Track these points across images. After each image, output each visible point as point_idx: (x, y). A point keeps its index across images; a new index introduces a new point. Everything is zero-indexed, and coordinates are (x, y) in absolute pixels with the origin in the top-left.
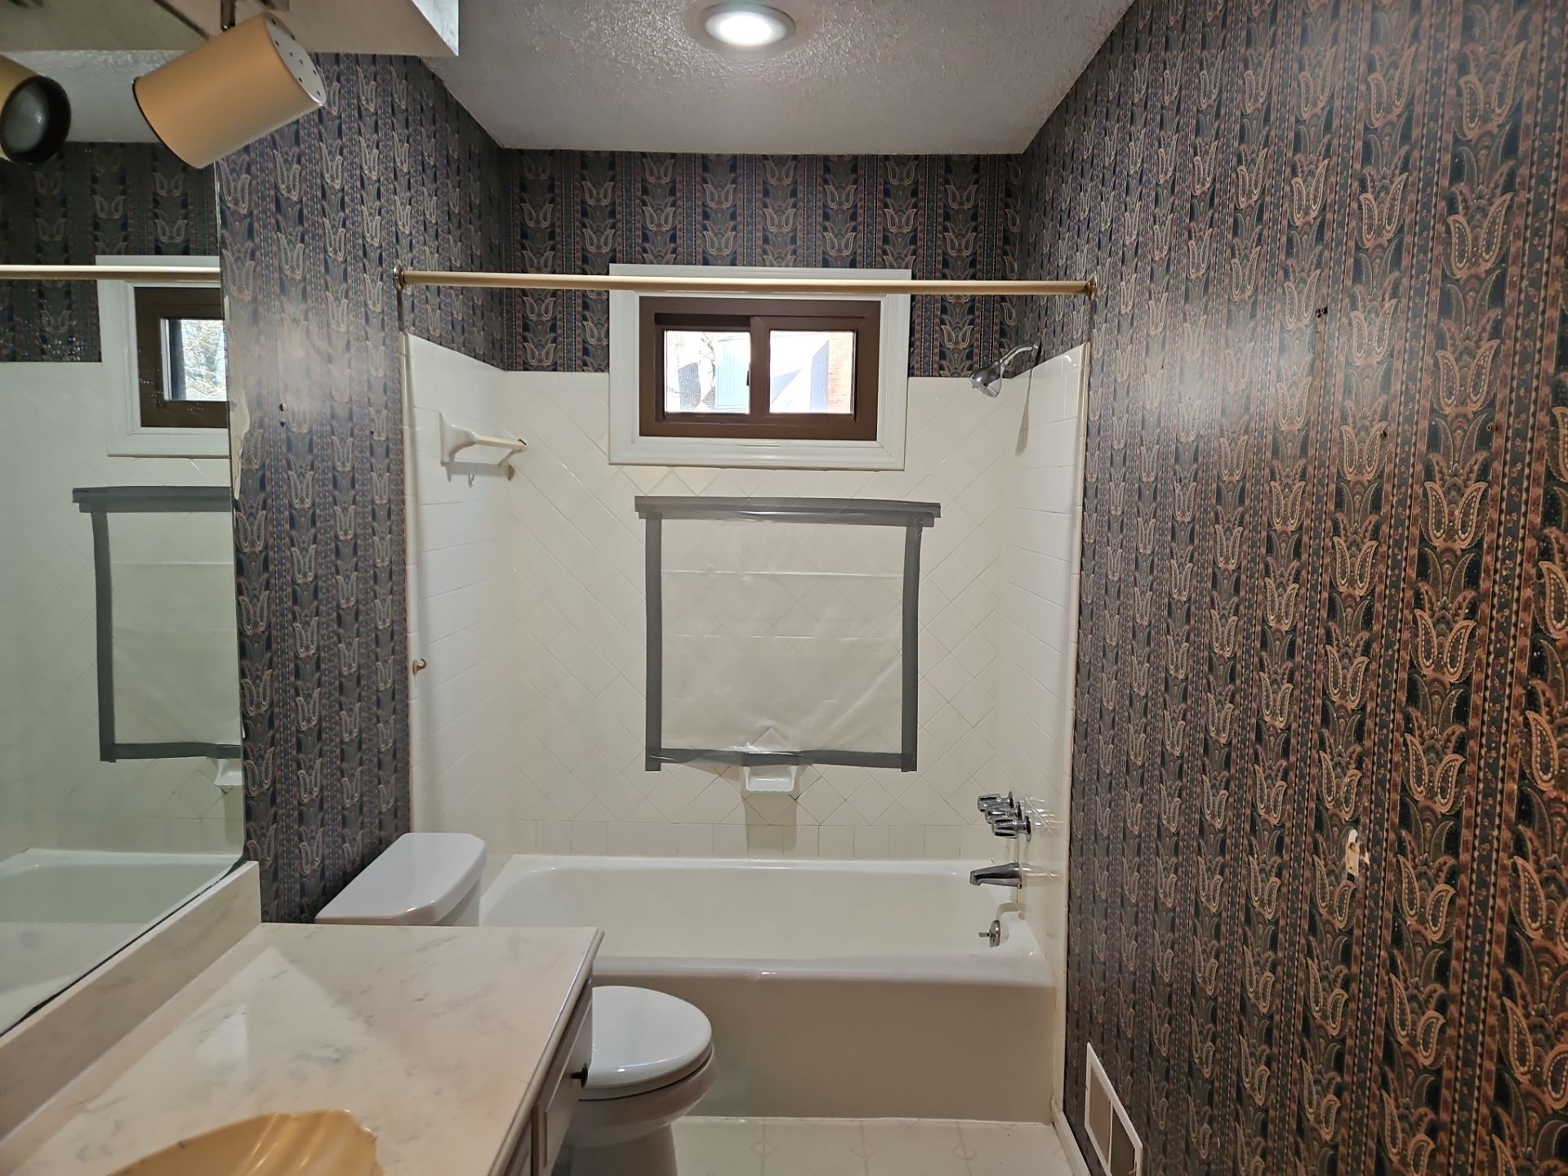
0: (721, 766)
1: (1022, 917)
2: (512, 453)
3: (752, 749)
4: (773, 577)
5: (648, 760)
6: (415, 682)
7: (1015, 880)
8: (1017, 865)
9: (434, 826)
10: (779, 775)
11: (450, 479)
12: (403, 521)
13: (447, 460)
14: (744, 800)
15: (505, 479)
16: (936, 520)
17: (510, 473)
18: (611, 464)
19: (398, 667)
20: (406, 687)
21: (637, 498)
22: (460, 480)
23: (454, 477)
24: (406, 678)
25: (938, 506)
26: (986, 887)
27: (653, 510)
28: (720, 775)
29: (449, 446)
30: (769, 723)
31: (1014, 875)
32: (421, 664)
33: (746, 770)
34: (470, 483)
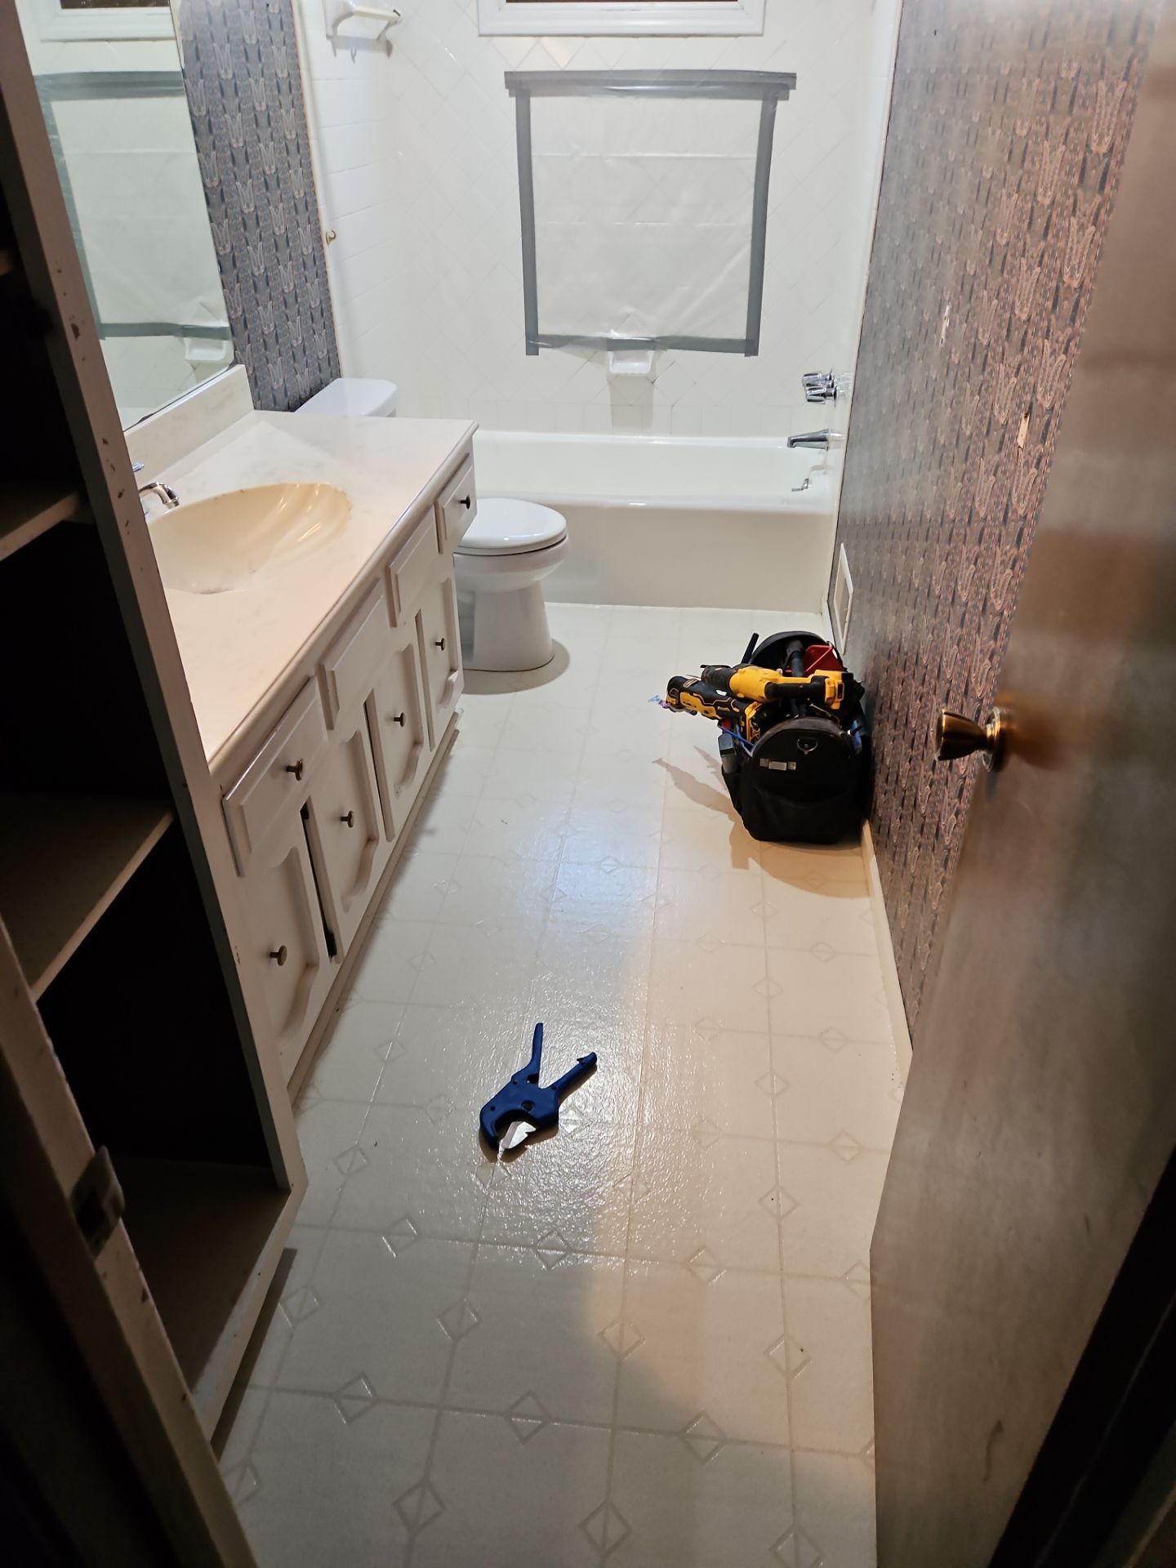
0: (589, 352)
1: (825, 473)
2: (388, 26)
3: (615, 335)
4: (635, 161)
5: (528, 345)
6: (329, 250)
7: (824, 443)
8: (826, 431)
9: (358, 374)
10: (638, 359)
11: (335, 54)
12: (302, 95)
13: (331, 33)
14: (610, 383)
15: (383, 55)
16: (792, 92)
17: (389, 49)
18: (480, 36)
19: (314, 236)
20: (323, 255)
21: (506, 73)
22: (343, 54)
23: (339, 52)
24: (323, 248)
25: (793, 76)
26: (799, 450)
27: (522, 86)
28: (589, 360)
29: (331, 20)
30: (629, 310)
31: (823, 439)
32: (332, 236)
33: (610, 354)
34: (353, 57)
